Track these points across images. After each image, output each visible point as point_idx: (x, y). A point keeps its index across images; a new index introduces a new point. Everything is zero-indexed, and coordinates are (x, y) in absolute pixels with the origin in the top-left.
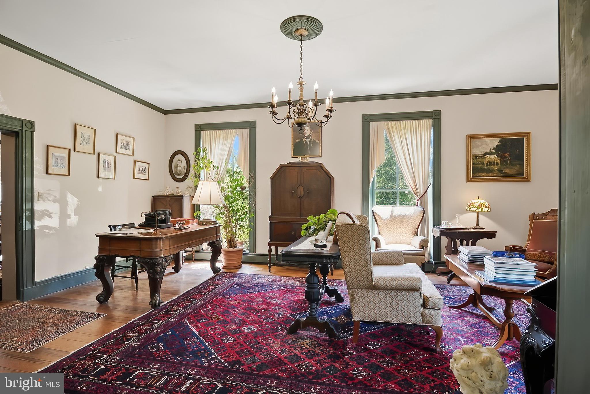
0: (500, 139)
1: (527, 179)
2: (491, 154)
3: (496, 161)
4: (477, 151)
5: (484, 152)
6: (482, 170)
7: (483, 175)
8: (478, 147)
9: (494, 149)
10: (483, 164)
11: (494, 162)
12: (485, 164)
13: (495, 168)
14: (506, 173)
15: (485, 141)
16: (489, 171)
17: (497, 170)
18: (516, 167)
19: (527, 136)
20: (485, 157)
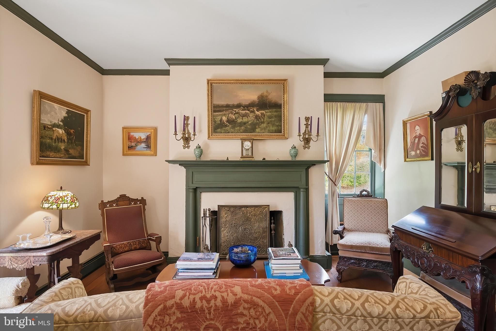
0: (67, 109)
1: (86, 163)
2: (58, 126)
4: (47, 120)
5: (52, 123)
6: (50, 148)
7: (51, 154)
8: (47, 113)
9: (62, 121)
10: (52, 139)
11: (62, 139)
12: (54, 140)
13: (63, 146)
14: (72, 154)
15: (54, 107)
16: (57, 150)
17: (64, 149)
18: (79, 148)
19: (87, 114)
20: (53, 131)
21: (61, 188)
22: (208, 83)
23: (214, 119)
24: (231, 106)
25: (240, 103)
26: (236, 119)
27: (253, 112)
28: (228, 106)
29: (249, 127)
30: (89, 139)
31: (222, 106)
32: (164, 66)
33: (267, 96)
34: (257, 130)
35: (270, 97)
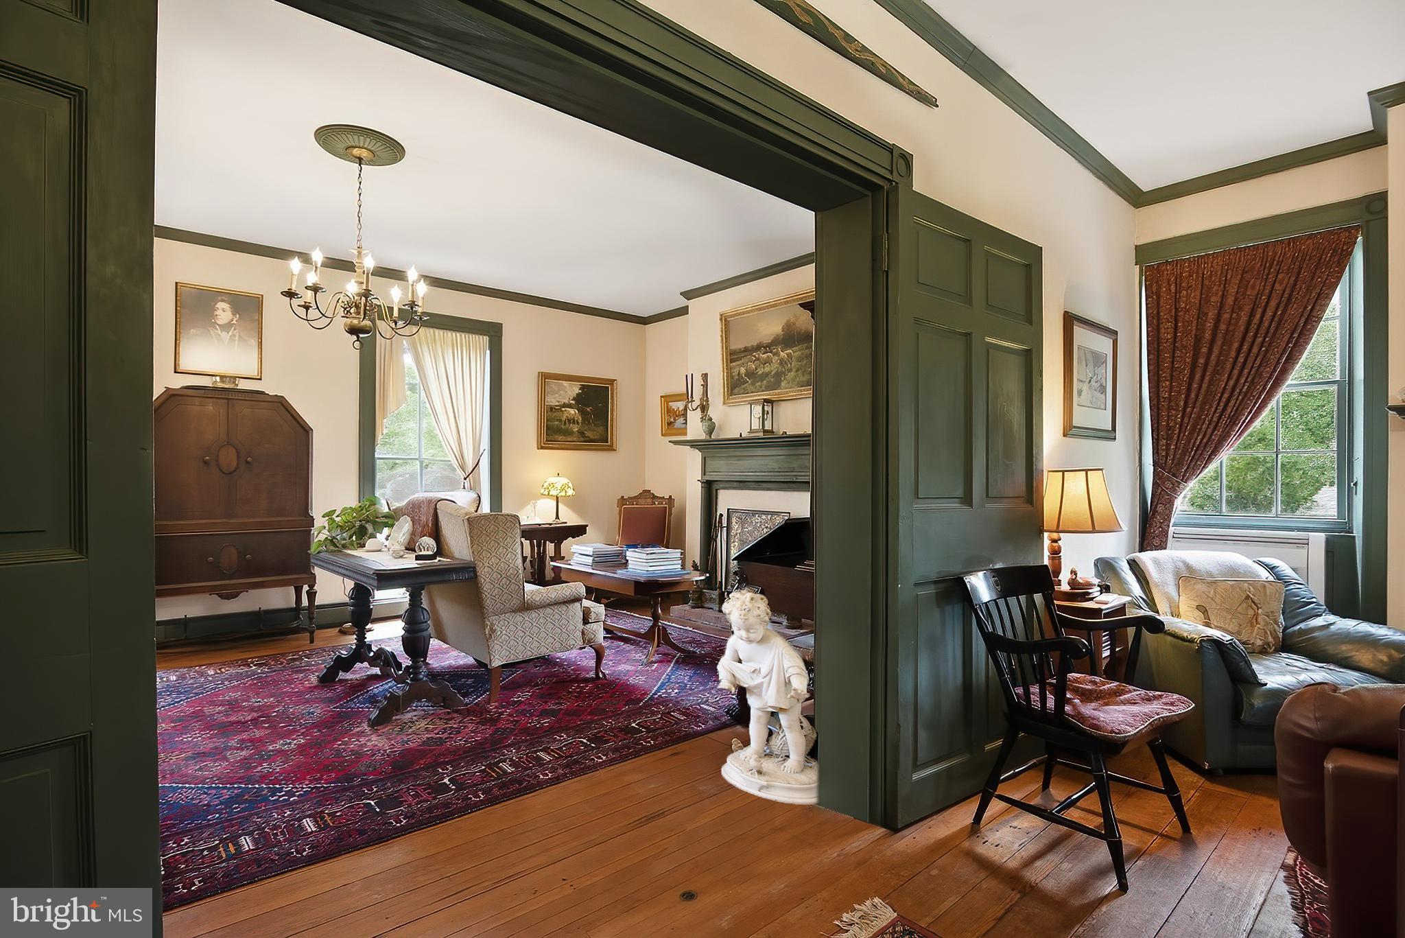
0: (581, 385)
1: (611, 447)
2: (570, 406)
3: (576, 419)
4: (552, 401)
5: (561, 403)
6: (559, 431)
7: (560, 438)
8: (553, 393)
9: (574, 399)
10: (561, 421)
11: (574, 420)
13: (575, 428)
14: (588, 437)
15: (563, 386)
16: (568, 433)
17: (579, 432)
18: (601, 429)
19: (612, 385)
20: (562, 411)
21: (558, 474)
22: (721, 320)
23: (731, 373)
24: (750, 348)
25: (760, 343)
26: (756, 369)
27: (776, 354)
28: (746, 350)
29: (772, 380)
30: (615, 417)
31: (740, 351)
32: (683, 302)
33: (794, 324)
34: (783, 384)
35: (798, 324)
